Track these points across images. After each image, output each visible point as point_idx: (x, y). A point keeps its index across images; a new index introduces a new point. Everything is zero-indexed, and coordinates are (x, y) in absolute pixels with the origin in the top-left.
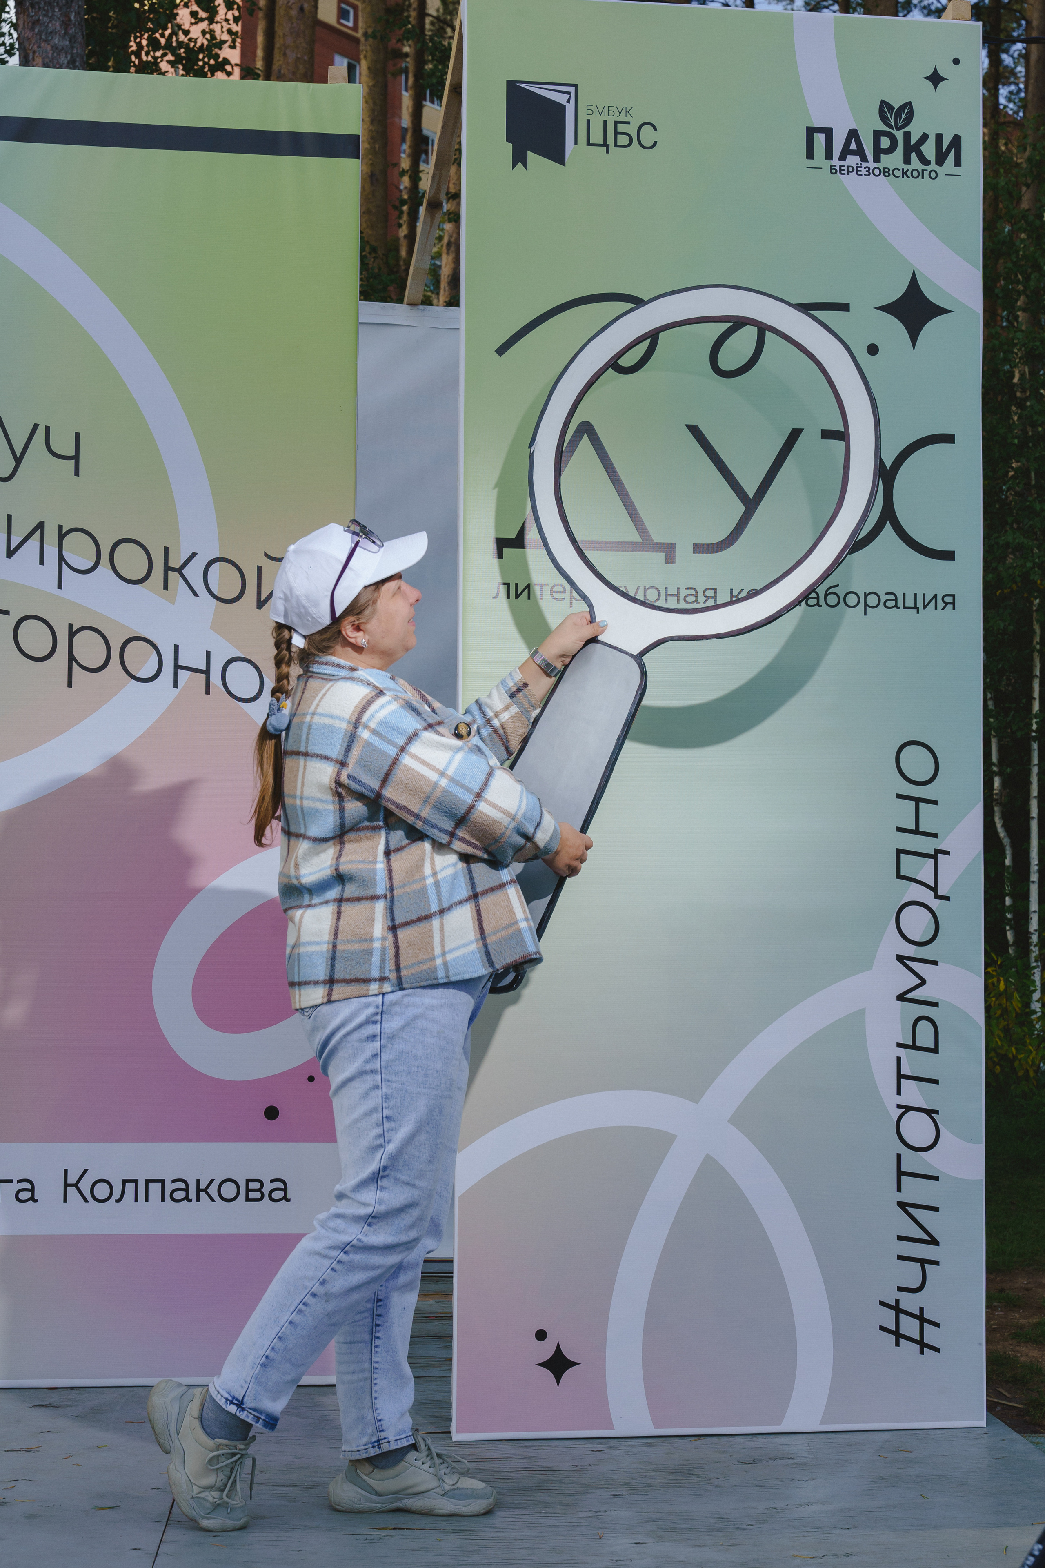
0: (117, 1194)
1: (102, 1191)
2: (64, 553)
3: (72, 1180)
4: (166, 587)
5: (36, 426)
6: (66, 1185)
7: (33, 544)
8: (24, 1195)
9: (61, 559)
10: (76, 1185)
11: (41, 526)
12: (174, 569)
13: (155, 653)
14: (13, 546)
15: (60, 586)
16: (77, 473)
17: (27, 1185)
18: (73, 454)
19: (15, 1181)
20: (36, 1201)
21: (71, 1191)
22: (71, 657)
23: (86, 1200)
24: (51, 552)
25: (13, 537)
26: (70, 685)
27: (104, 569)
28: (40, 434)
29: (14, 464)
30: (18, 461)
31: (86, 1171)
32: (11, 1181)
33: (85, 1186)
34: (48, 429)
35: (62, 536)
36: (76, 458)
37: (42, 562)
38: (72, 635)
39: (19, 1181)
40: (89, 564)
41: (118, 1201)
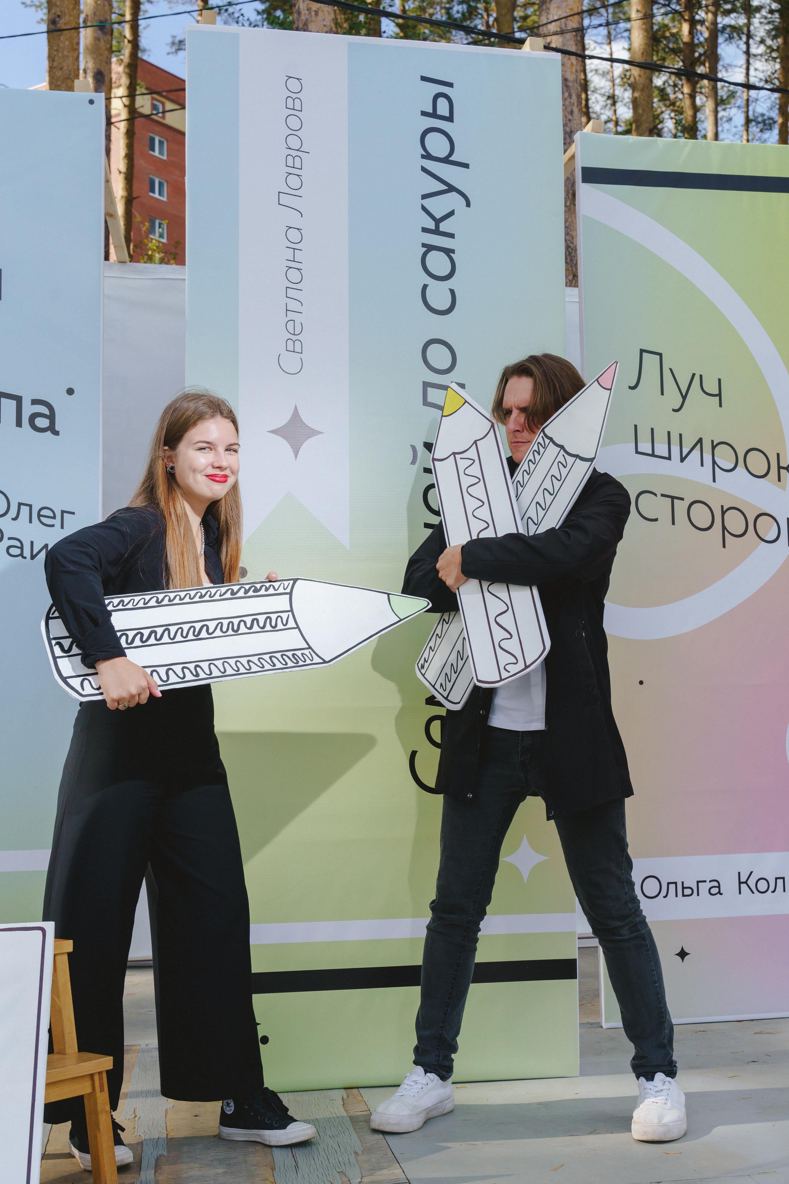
0: (772, 888)
1: (762, 886)
2: (716, 458)
3: (743, 879)
4: (779, 480)
5: (694, 375)
6: (740, 883)
7: (696, 452)
8: (714, 891)
9: (714, 462)
10: (746, 882)
11: (700, 441)
12: (783, 468)
13: (775, 524)
14: (684, 455)
15: (714, 481)
16: (721, 406)
17: (716, 884)
18: (718, 393)
19: (708, 881)
20: (721, 894)
21: (743, 886)
22: (724, 528)
23: (753, 893)
24: (708, 458)
25: (684, 449)
26: (724, 546)
27: (741, 468)
28: (697, 379)
29: (682, 400)
30: (684, 398)
31: (751, 872)
32: (705, 881)
33: (752, 882)
34: (701, 376)
35: (714, 448)
36: (719, 395)
37: (702, 465)
38: (723, 513)
39: (710, 881)
40: (732, 466)
41: (773, 892)
